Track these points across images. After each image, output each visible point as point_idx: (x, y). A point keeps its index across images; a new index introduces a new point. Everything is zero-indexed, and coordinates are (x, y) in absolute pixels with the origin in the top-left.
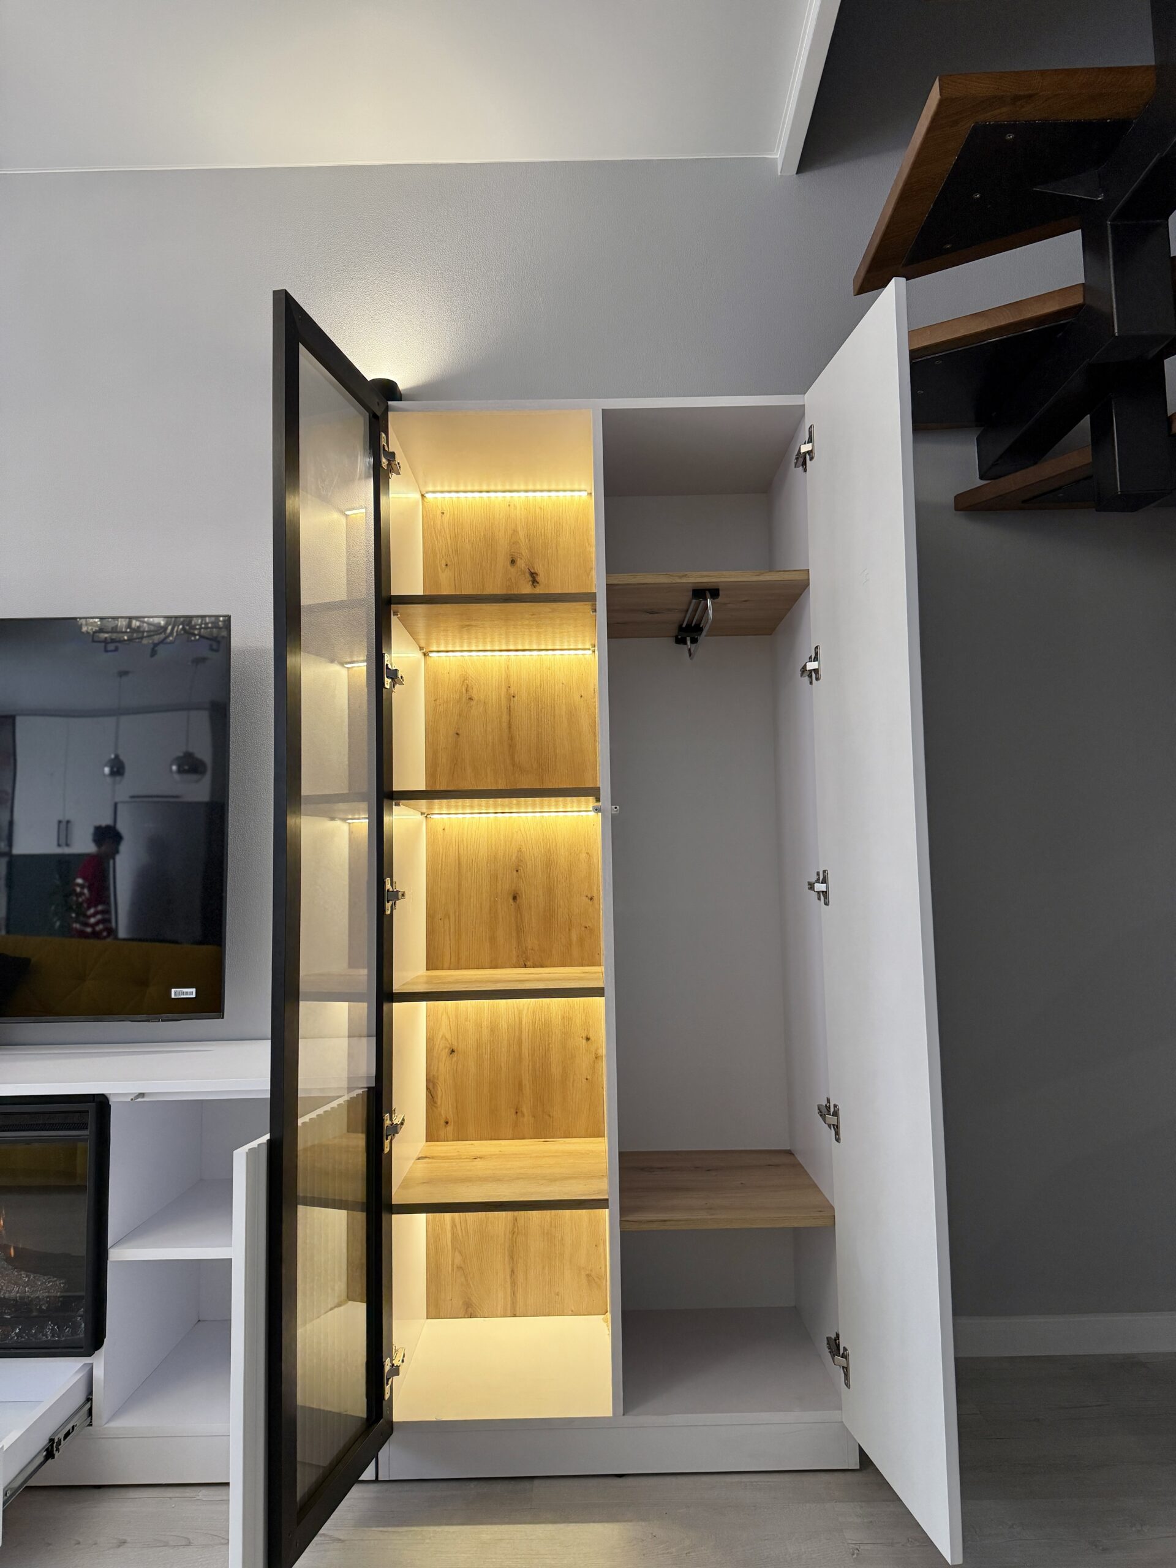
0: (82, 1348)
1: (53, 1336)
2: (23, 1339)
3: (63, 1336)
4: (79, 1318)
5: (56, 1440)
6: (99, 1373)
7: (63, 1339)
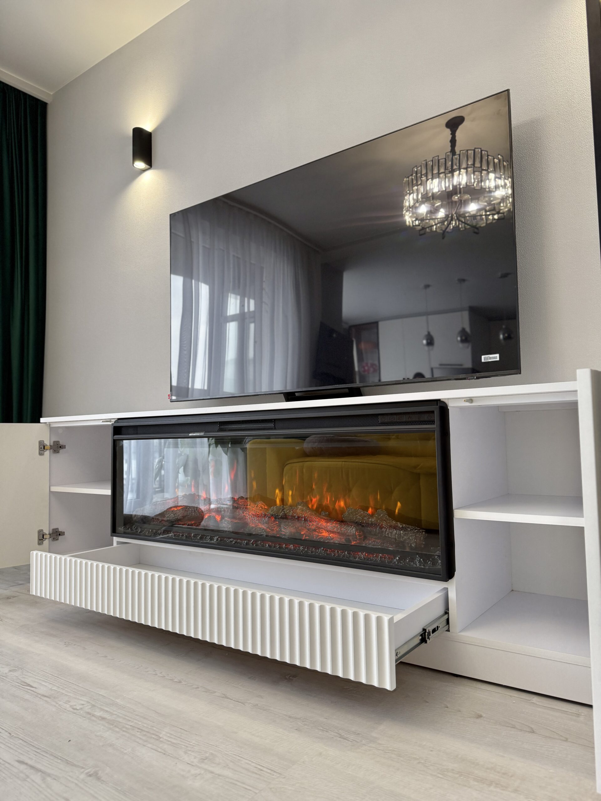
0: (441, 575)
1: (420, 565)
2: (401, 564)
3: (427, 566)
4: (436, 557)
5: (427, 631)
6: (452, 595)
7: (427, 567)
